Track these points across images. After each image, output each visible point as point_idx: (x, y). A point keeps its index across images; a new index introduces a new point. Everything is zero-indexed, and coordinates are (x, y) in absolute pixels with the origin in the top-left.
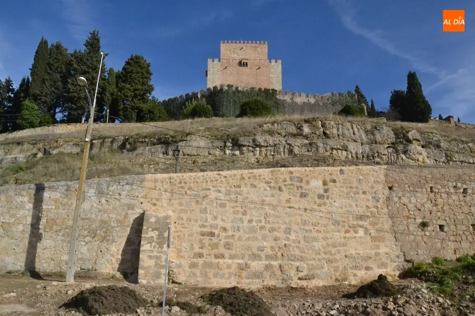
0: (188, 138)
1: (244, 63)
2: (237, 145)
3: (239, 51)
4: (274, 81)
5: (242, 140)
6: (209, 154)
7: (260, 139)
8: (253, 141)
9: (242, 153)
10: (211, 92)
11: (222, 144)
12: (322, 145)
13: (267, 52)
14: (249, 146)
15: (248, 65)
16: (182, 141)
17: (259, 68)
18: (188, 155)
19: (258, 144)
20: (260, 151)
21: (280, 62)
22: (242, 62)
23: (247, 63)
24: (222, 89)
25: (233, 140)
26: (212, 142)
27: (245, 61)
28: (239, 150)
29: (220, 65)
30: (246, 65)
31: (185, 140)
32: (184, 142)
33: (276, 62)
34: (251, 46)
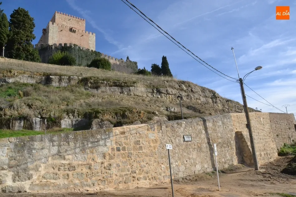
0: (135, 85)
1: (73, 30)
2: (159, 92)
3: (68, 21)
4: (91, 46)
5: (162, 90)
6: (147, 96)
7: (170, 90)
8: (167, 91)
9: (162, 97)
10: (62, 47)
11: (151, 91)
12: (193, 97)
13: (85, 26)
14: (165, 93)
15: (76, 33)
16: (132, 86)
17: (83, 36)
18: (137, 96)
19: (169, 93)
20: (169, 97)
21: (94, 34)
22: (73, 29)
23: (75, 30)
24: (71, 47)
25: (157, 89)
26: (147, 89)
27: (75, 29)
28: (160, 95)
29: (57, 28)
30: (74, 32)
31: (134, 86)
32: (134, 87)
33: (92, 34)
34: (76, 20)
